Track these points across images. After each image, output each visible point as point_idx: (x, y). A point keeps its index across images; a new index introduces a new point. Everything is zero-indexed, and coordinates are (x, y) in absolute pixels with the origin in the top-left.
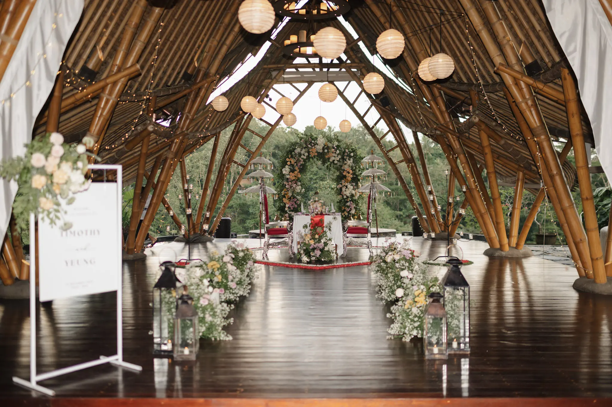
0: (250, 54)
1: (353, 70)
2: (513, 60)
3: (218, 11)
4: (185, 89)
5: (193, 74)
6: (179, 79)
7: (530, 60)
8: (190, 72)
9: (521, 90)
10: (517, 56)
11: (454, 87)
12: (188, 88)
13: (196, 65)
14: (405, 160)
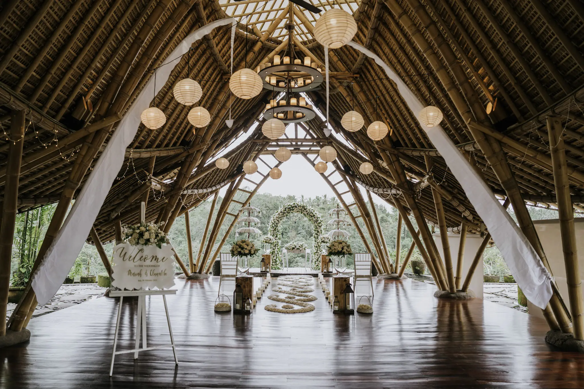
0: (242, 132)
2: (482, 117)
3: (214, 90)
4: (182, 151)
5: (190, 141)
6: (178, 144)
7: (502, 116)
8: (187, 139)
9: (490, 145)
10: (485, 112)
11: (409, 153)
12: (185, 151)
13: (194, 133)
14: (362, 216)
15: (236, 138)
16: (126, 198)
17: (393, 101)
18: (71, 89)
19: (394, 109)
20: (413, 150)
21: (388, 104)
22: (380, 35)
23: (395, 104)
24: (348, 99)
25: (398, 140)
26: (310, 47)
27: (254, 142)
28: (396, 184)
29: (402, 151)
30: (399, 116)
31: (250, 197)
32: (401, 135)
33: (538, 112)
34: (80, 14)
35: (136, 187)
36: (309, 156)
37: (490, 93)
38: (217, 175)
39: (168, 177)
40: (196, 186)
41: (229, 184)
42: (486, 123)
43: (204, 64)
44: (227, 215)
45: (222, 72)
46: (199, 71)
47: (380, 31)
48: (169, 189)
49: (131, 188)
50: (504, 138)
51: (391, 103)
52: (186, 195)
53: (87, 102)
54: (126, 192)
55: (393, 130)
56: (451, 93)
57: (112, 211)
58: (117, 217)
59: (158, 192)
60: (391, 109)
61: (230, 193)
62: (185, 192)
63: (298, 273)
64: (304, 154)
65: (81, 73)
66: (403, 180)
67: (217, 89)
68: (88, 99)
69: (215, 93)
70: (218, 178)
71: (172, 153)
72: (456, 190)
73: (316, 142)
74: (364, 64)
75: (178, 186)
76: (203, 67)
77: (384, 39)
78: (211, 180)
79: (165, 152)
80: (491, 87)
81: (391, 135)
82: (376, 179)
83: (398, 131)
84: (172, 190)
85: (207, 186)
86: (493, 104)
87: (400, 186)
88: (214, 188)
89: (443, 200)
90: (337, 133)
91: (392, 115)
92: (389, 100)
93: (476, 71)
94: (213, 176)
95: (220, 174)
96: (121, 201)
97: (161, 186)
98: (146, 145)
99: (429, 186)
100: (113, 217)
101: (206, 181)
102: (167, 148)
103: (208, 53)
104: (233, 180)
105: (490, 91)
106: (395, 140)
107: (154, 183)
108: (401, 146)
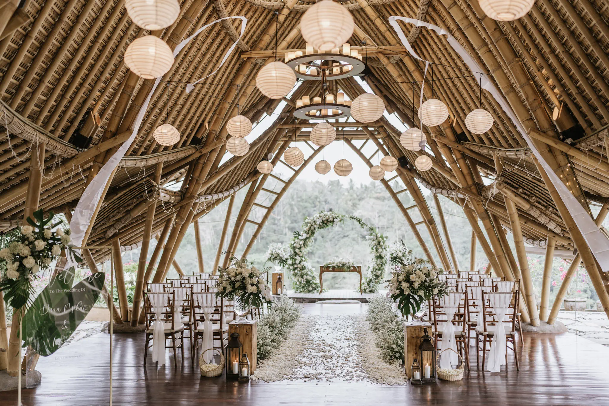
0: (265, 114)
1: (370, 129)
2: (546, 125)
3: (230, 73)
4: (194, 151)
5: (203, 138)
6: (188, 143)
7: (568, 125)
8: (199, 136)
9: (555, 157)
10: (550, 120)
11: (476, 150)
12: (197, 150)
13: (207, 128)
14: (425, 222)
15: (258, 123)
16: (128, 212)
17: (455, 86)
18: (80, 106)
19: (456, 95)
20: (480, 147)
21: (449, 88)
22: (435, 10)
23: (457, 90)
25: (463, 133)
26: (351, 9)
27: (280, 129)
28: (461, 187)
29: (467, 146)
30: (462, 105)
31: (277, 199)
32: (466, 127)
33: (603, 126)
34: (87, 24)
35: (140, 200)
36: (354, 142)
37: (556, 96)
38: (235, 174)
39: (173, 178)
40: (210, 191)
41: (250, 184)
42: (551, 133)
43: (218, 47)
44: (247, 222)
45: (240, 50)
46: (213, 56)
47: (434, 6)
48: (178, 198)
49: (135, 200)
50: (570, 150)
51: (453, 88)
52: (197, 203)
53: (94, 117)
54: (128, 205)
55: (457, 121)
56: (509, 98)
57: (109, 227)
58: (115, 235)
59: (167, 203)
60: (453, 95)
61: (251, 195)
62: (197, 201)
63: (341, 297)
65: (91, 88)
66: (470, 182)
67: (234, 71)
68: (96, 113)
69: (231, 76)
70: (236, 177)
71: (182, 155)
72: (534, 198)
73: (362, 127)
74: (418, 37)
75: (189, 194)
76: (217, 50)
77: (439, 15)
78: (227, 181)
79: (174, 154)
80: (556, 90)
81: (454, 125)
82: (439, 178)
84: (182, 200)
85: (222, 189)
86: (559, 109)
87: (467, 190)
89: (519, 210)
90: (390, 113)
91: (454, 102)
92: (450, 85)
93: (539, 70)
94: (230, 177)
95: (239, 172)
96: (121, 216)
97: (170, 195)
98: (152, 149)
99: (499, 194)
100: (111, 235)
101: (221, 183)
102: (176, 150)
103: (223, 34)
104: (255, 178)
105: (556, 94)
106: (459, 132)
107: (162, 194)
108: (467, 140)
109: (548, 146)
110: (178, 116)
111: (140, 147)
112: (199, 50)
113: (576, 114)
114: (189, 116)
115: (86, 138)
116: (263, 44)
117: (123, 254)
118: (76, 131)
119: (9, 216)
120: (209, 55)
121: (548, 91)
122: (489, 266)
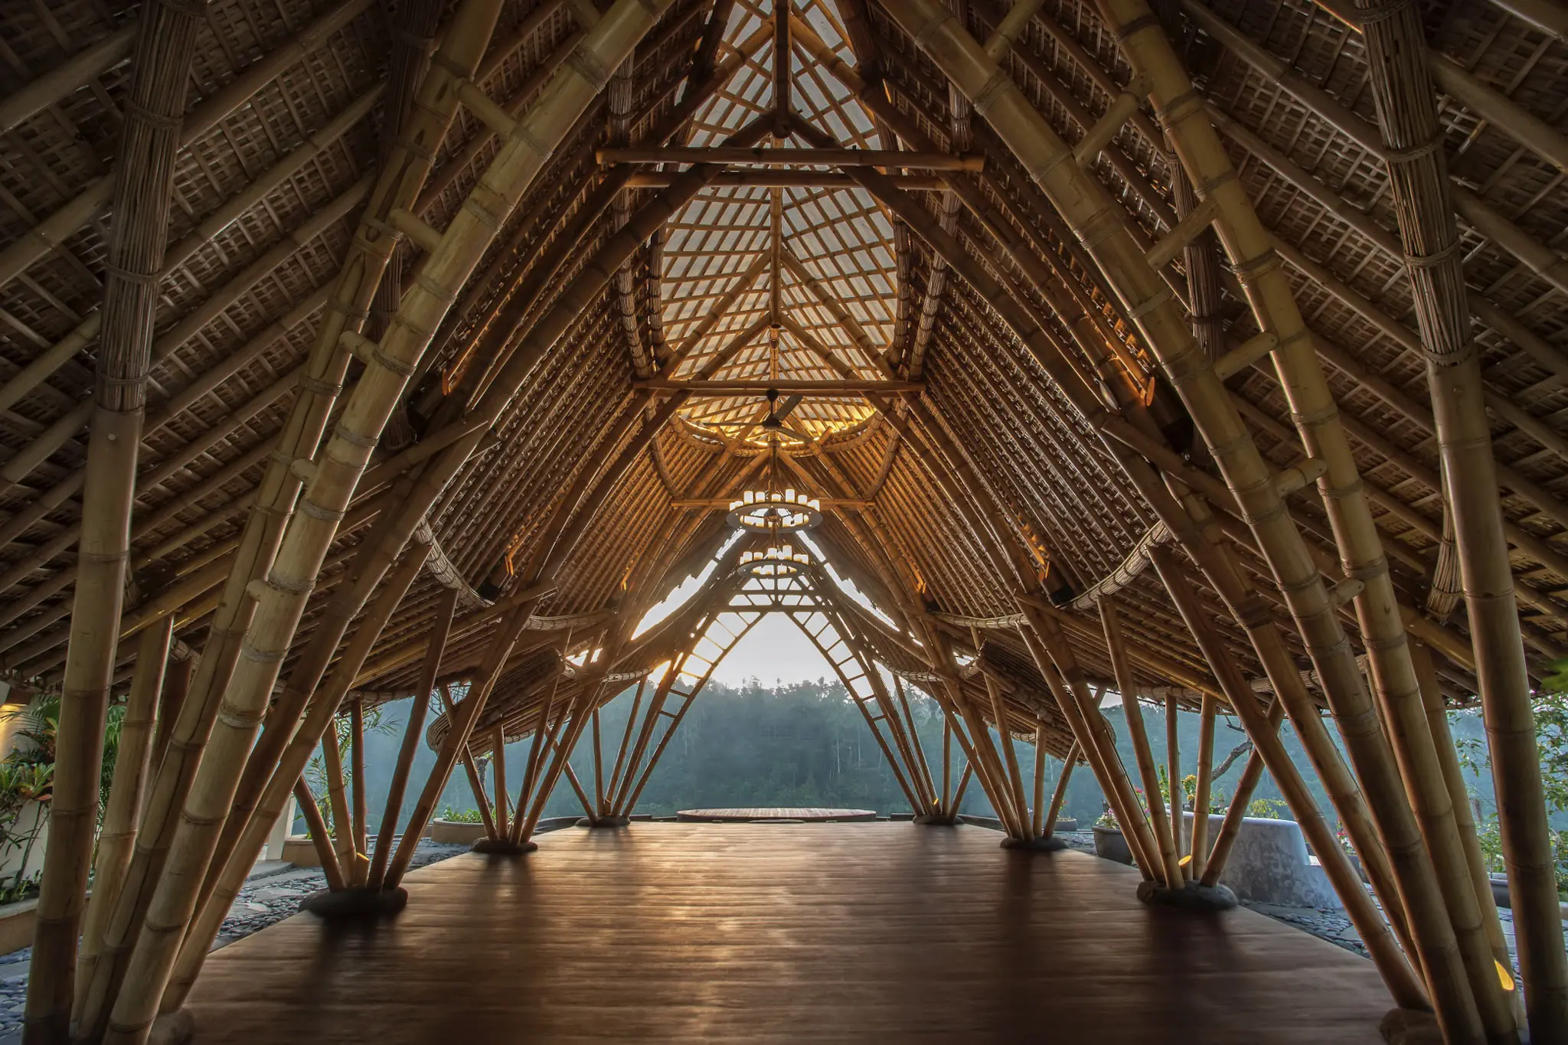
0: (690, 576)
2: (1032, 586)
3: (657, 524)
4: (606, 616)
5: (618, 600)
6: (601, 605)
7: (1056, 586)
8: (615, 598)
9: (1045, 623)
10: (1036, 581)
11: (951, 621)
12: (611, 616)
13: (625, 588)
14: (885, 716)
15: (680, 587)
20: (955, 618)
24: (858, 539)
25: (934, 602)
28: (934, 667)
29: (940, 617)
30: (933, 567)
32: (938, 594)
35: (540, 674)
36: (796, 615)
37: (1041, 554)
42: (1037, 595)
43: (649, 492)
46: (641, 502)
48: (584, 675)
52: (605, 683)
53: (508, 562)
55: (926, 587)
62: (606, 680)
63: (779, 816)
64: (789, 611)
66: (944, 661)
67: (662, 521)
68: (510, 558)
75: (598, 671)
76: (646, 495)
77: (907, 465)
79: (585, 619)
80: (1040, 549)
81: (923, 593)
82: (905, 658)
83: (933, 587)
85: (635, 667)
86: (1045, 569)
87: (941, 670)
88: (639, 674)
90: (842, 580)
91: (924, 566)
92: (919, 544)
99: (980, 674)
101: (633, 661)
103: (655, 476)
104: (673, 657)
105: (1040, 552)
106: (930, 600)
107: (567, 668)
108: (938, 609)
109: (1035, 609)
110: (595, 570)
111: (549, 606)
112: (628, 493)
113: (1064, 574)
114: (606, 573)
115: (496, 588)
116: (697, 493)
117: (505, 746)
118: (488, 579)
119: (376, 686)
120: (636, 501)
121: (1031, 548)
122: (969, 769)
